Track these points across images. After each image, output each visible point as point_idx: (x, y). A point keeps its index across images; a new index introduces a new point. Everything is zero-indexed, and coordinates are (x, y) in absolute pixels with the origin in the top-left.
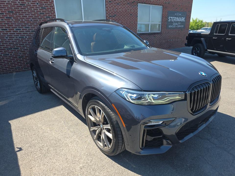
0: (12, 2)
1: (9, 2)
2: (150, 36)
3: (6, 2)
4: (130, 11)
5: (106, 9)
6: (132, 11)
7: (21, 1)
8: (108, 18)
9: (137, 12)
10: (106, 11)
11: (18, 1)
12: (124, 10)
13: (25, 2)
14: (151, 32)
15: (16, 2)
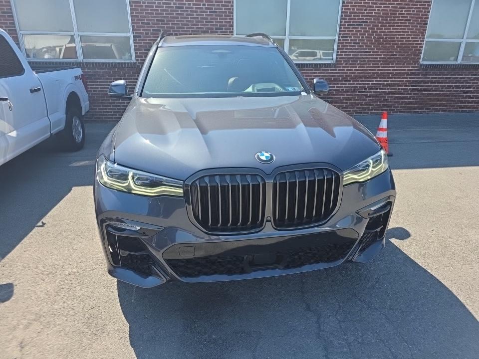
0: (164, 3)
1: (160, 3)
2: (459, 73)
3: (155, 3)
4: (405, 11)
5: (342, 9)
6: (414, 11)
7: (179, 1)
8: (344, 28)
9: (426, 15)
10: (342, 12)
11: (174, 1)
12: (390, 10)
13: (184, 2)
14: (465, 63)
15: (170, 4)
